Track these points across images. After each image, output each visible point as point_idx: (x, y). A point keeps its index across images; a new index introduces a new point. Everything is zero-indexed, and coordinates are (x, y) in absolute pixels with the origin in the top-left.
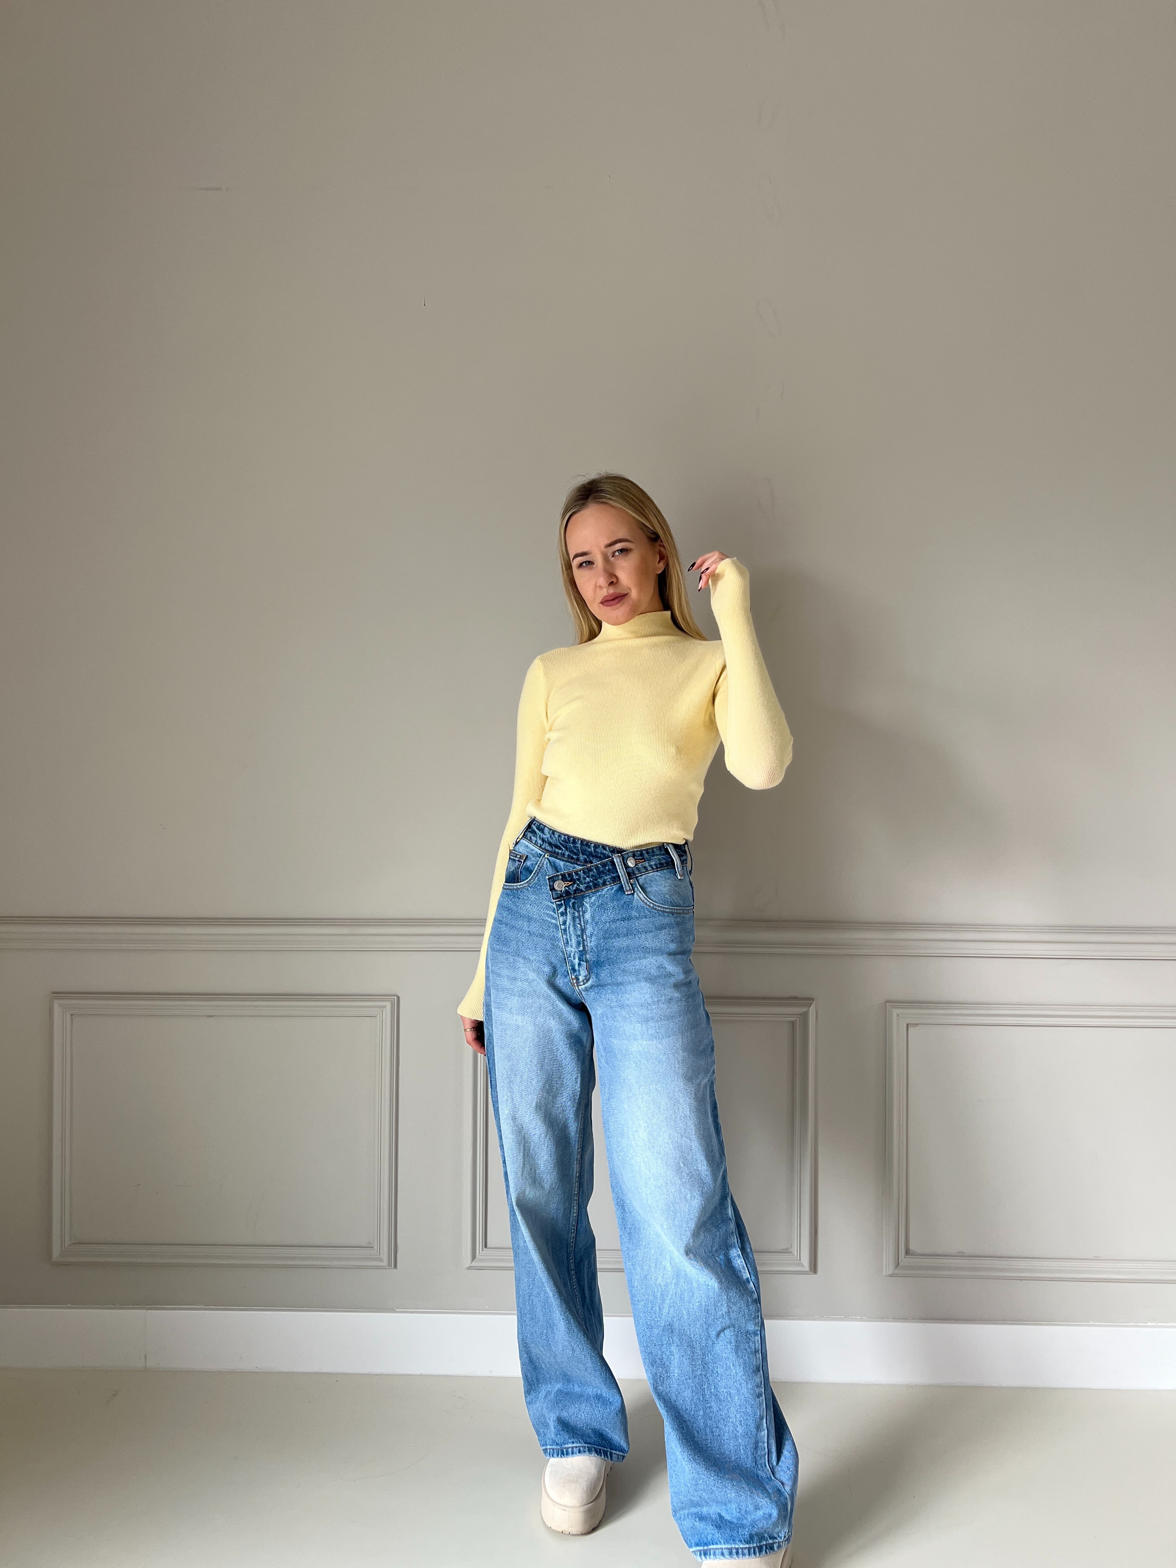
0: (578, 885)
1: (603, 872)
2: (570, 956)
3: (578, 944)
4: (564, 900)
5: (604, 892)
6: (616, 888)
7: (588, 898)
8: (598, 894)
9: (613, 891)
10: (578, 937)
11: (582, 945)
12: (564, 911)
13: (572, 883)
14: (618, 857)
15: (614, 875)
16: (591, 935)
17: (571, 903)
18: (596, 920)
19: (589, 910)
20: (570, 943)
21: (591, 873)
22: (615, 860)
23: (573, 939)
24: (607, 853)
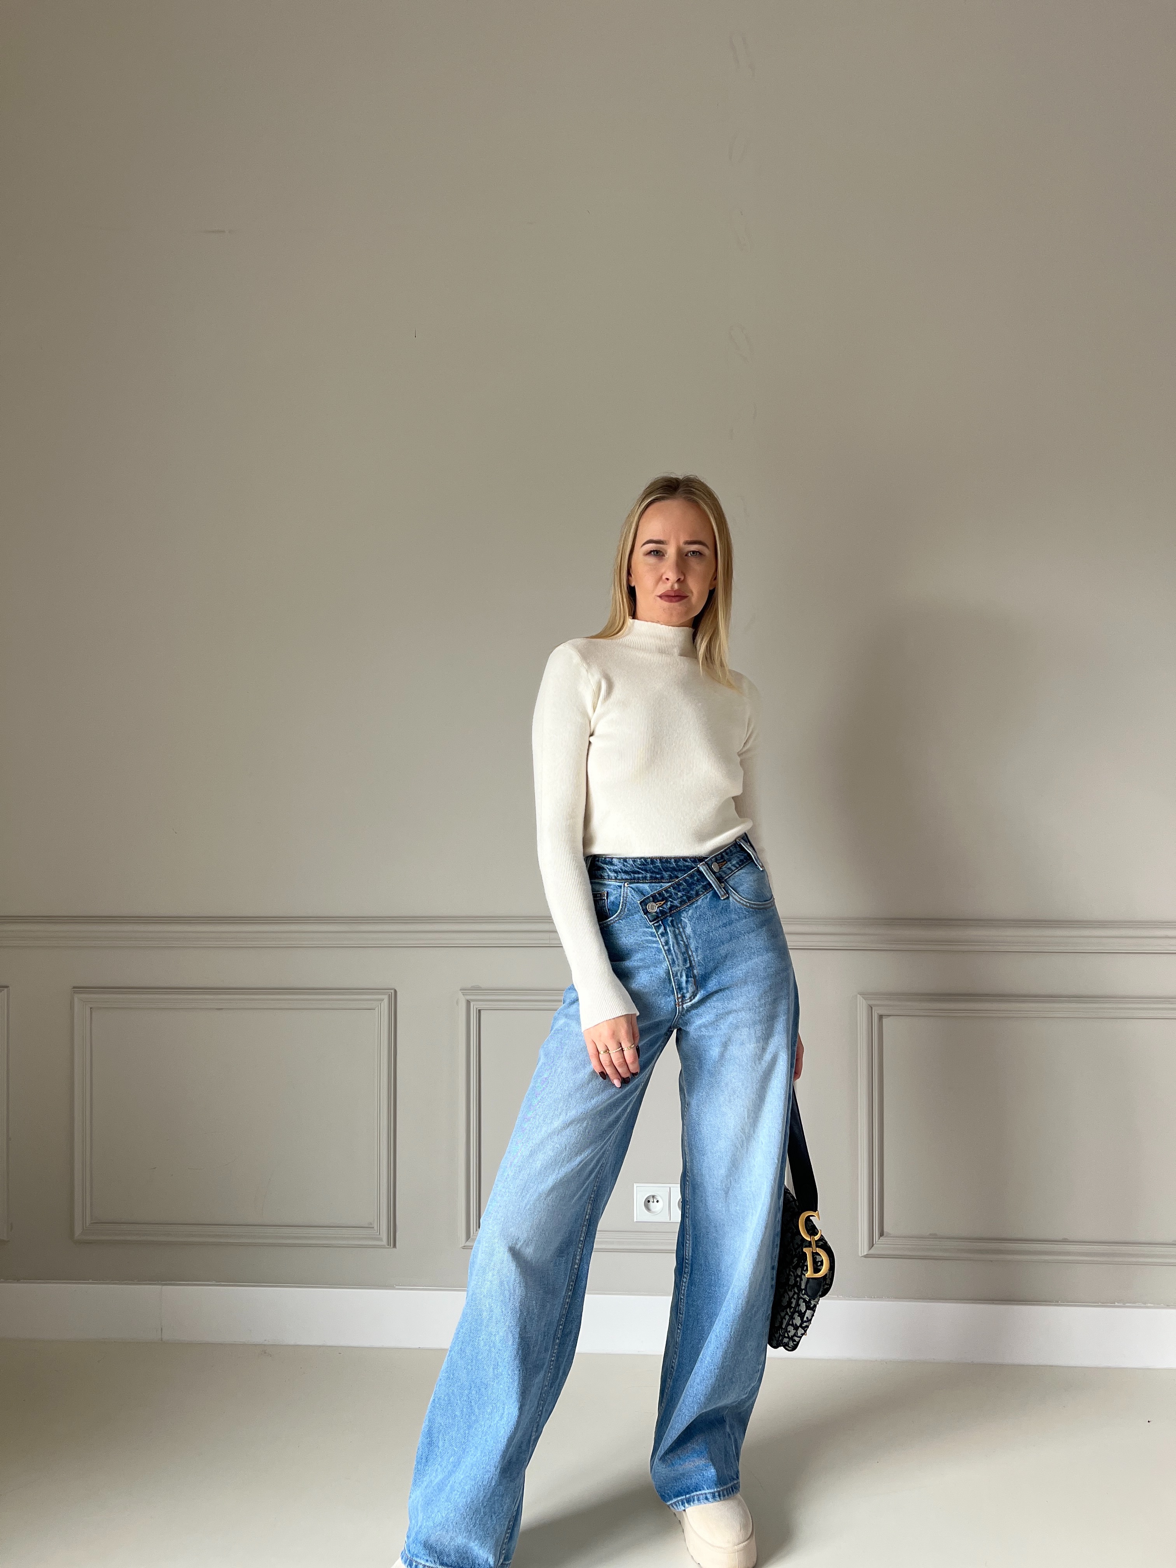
1: (693, 883)
2: (676, 975)
3: (685, 961)
4: (661, 920)
5: (699, 903)
6: (711, 895)
7: (684, 912)
8: (694, 906)
9: (708, 899)
10: (683, 954)
11: (688, 961)
12: (664, 931)
13: (665, 901)
14: (703, 865)
15: (705, 883)
16: (696, 948)
17: (669, 922)
18: (698, 933)
19: (688, 925)
20: (676, 962)
21: (681, 887)
22: (701, 869)
23: (679, 957)
24: (690, 864)
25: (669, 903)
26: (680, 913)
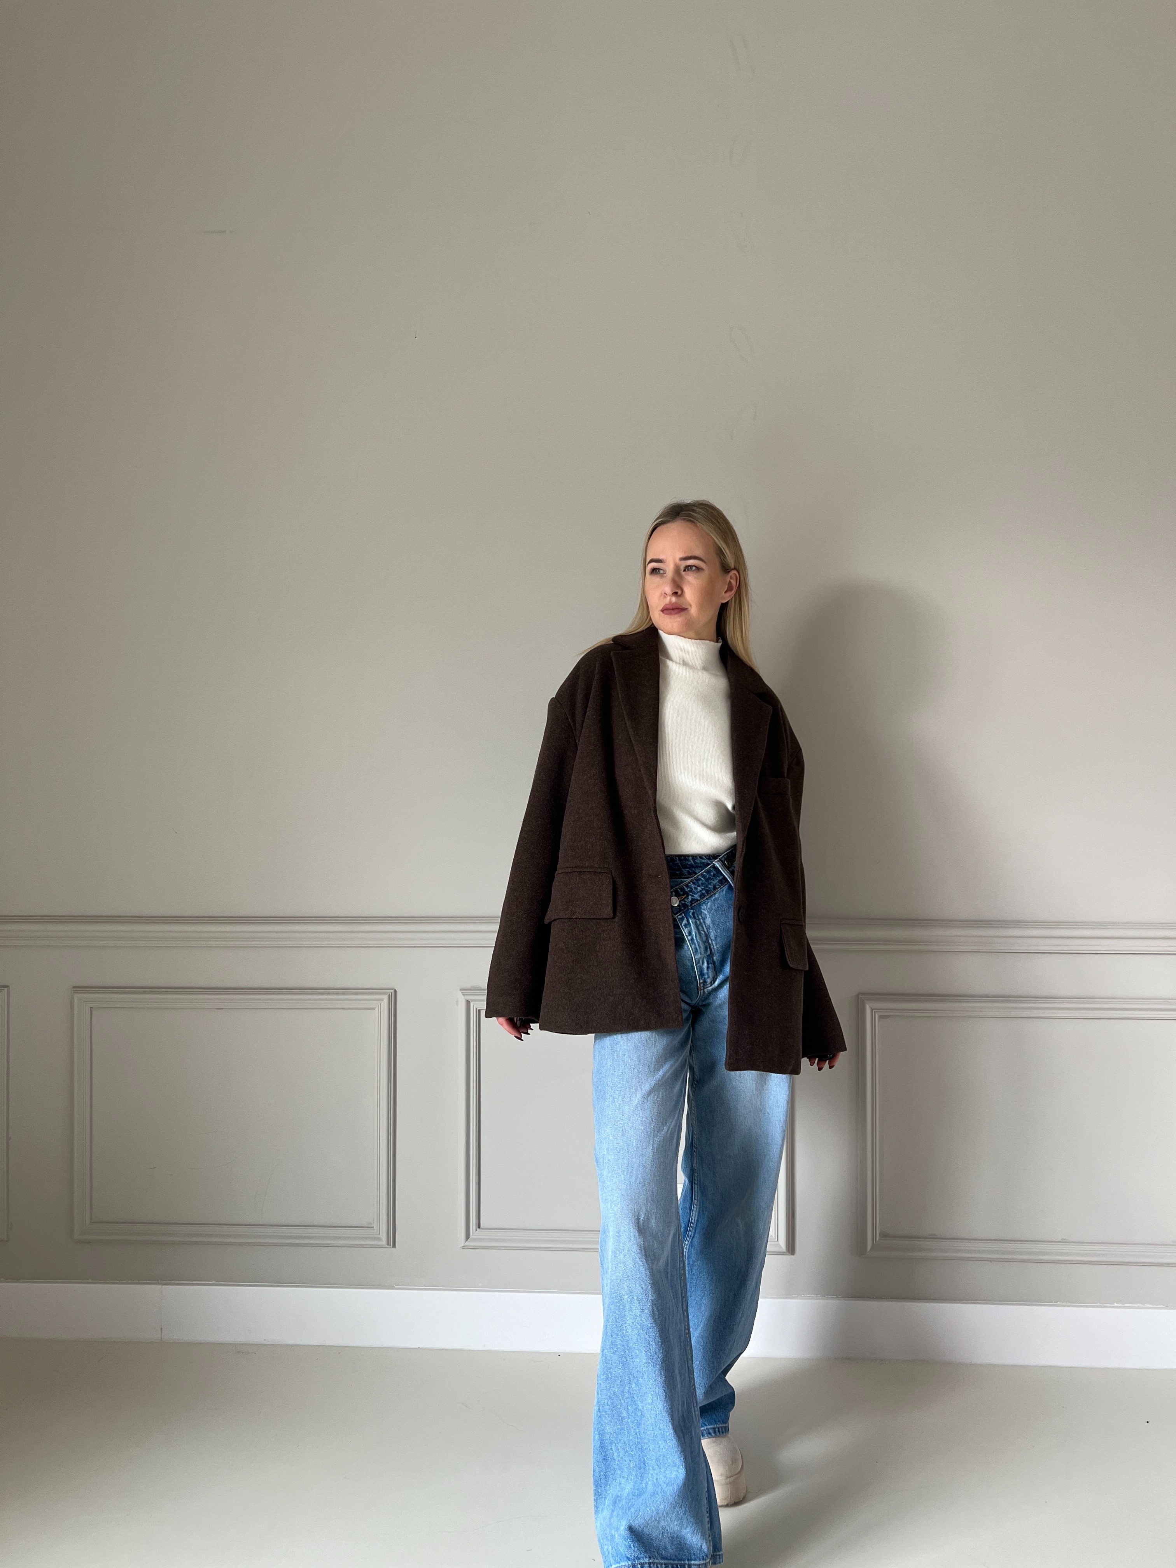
0: (692, 896)
1: (710, 878)
2: (699, 962)
3: (706, 949)
4: (684, 913)
5: (717, 896)
6: (726, 889)
7: (704, 905)
8: (712, 899)
9: (724, 892)
10: (704, 942)
11: (709, 949)
12: (687, 923)
13: (685, 896)
14: (718, 861)
15: (721, 878)
16: (715, 937)
17: (691, 914)
18: (716, 923)
19: (708, 916)
20: (699, 951)
21: (700, 882)
22: (717, 865)
23: (701, 946)
24: (706, 861)
25: (690, 897)
26: (700, 905)
